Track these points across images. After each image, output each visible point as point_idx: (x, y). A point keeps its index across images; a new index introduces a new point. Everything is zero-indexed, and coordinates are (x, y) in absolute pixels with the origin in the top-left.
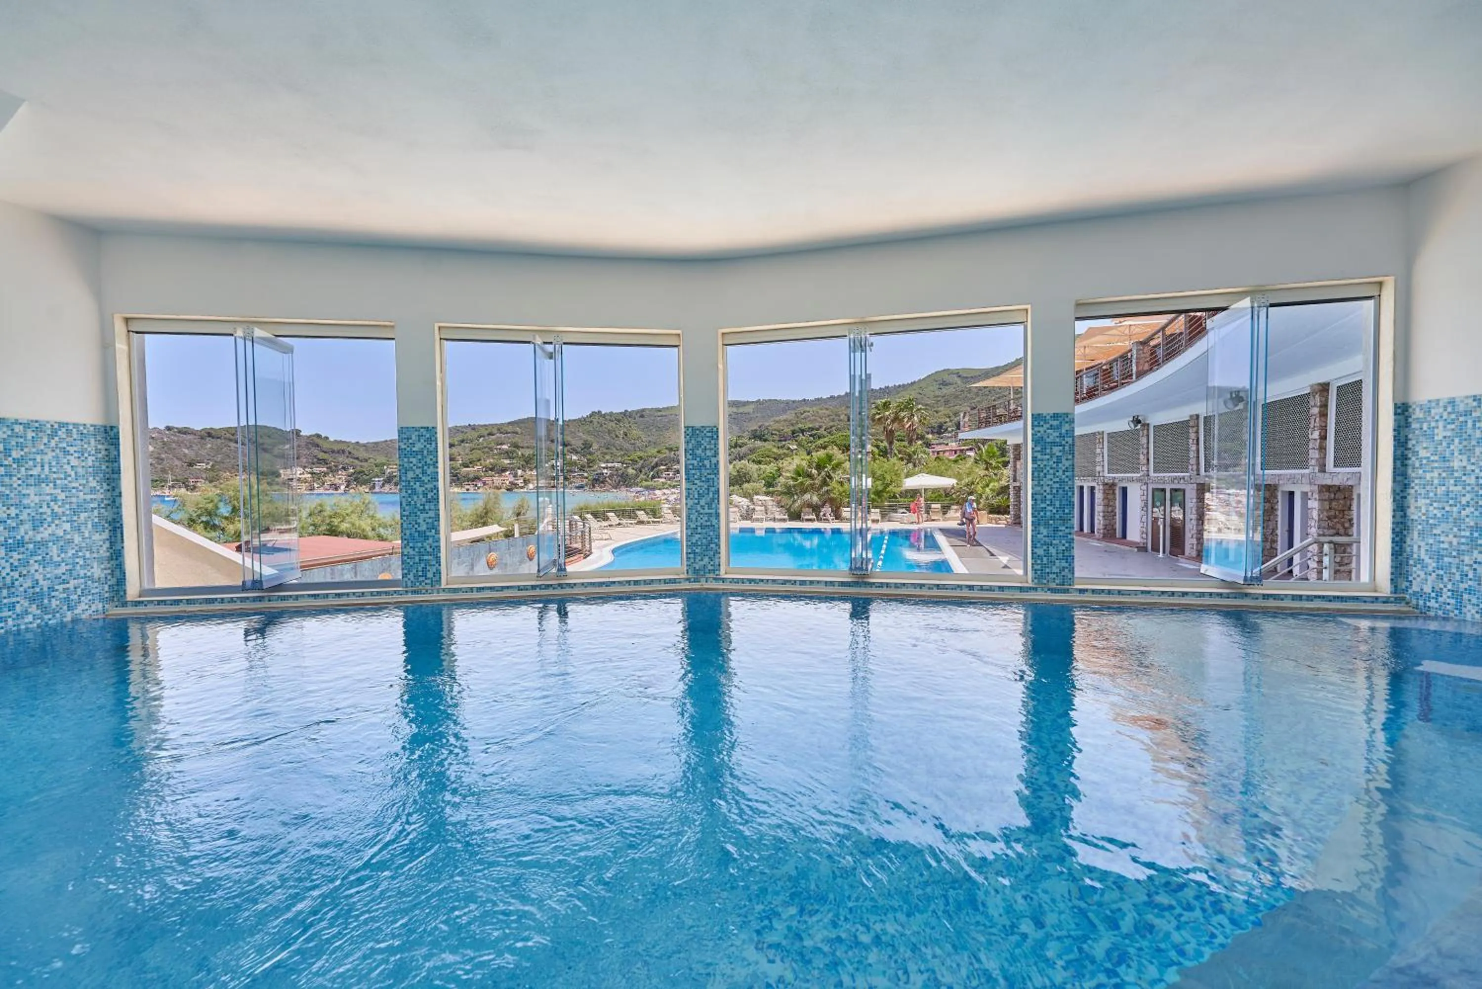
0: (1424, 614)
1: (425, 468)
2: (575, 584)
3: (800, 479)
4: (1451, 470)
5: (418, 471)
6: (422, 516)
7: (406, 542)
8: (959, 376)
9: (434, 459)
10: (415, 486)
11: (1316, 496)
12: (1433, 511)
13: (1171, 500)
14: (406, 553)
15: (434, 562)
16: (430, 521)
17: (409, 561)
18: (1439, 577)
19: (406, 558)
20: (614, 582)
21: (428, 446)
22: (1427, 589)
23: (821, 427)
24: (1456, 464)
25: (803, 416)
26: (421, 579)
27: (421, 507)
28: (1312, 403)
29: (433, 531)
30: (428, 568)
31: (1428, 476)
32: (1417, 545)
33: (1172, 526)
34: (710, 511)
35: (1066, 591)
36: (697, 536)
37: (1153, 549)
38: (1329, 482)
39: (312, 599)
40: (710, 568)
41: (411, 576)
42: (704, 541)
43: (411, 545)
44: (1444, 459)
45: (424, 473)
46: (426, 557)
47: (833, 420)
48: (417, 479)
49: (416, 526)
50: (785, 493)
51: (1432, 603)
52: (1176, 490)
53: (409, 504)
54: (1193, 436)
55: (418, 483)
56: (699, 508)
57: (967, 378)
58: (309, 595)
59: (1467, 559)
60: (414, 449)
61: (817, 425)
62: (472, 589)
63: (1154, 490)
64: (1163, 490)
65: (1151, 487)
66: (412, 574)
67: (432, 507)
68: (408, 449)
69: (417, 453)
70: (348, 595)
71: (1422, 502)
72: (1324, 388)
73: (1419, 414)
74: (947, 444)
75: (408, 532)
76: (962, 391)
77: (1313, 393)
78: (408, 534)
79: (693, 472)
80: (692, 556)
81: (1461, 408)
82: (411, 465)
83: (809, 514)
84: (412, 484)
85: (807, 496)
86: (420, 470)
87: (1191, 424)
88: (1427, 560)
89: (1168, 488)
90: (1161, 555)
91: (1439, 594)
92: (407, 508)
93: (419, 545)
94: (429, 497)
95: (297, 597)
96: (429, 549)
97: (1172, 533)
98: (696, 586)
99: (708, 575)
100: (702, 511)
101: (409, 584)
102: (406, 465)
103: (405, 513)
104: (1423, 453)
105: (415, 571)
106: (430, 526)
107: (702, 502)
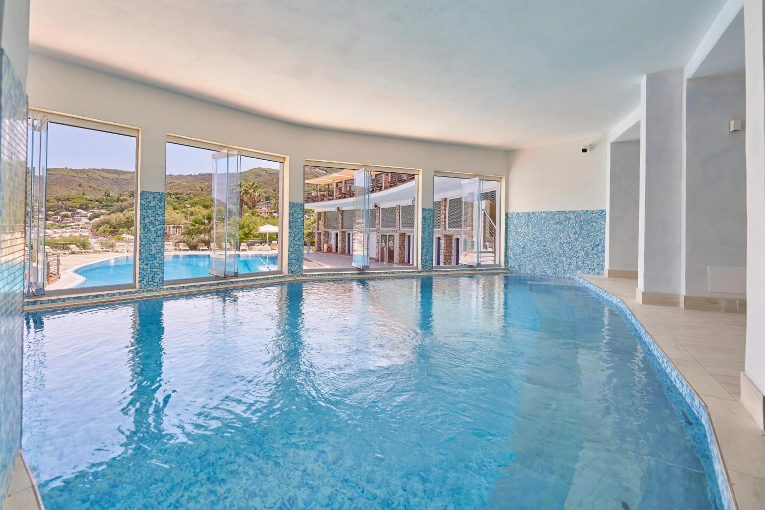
0: (512, 272)
1: (157, 216)
2: (239, 281)
3: (197, 226)
4: (518, 232)
5: (152, 218)
6: (153, 245)
7: (142, 261)
8: (267, 172)
9: (163, 212)
10: (149, 227)
11: (443, 238)
12: (514, 244)
13: (389, 240)
14: (142, 268)
15: (159, 273)
16: (158, 248)
17: (143, 272)
18: (515, 262)
19: (141, 271)
20: (257, 279)
21: (159, 204)
22: (513, 265)
23: (183, 193)
24: (519, 231)
25: (170, 185)
26: (151, 283)
27: (153, 240)
28: (441, 205)
29: (160, 254)
30: (156, 276)
31: (513, 233)
32: (510, 253)
33: (389, 250)
34: (300, 243)
35: (431, 271)
36: (294, 255)
37: (381, 261)
38: (448, 234)
39: (76, 300)
40: (299, 270)
41: (144, 282)
42: (296, 257)
43: (145, 262)
44: (516, 229)
45: (156, 219)
46: (154, 270)
47: (192, 190)
48: (151, 223)
49: (149, 251)
50: (186, 234)
51: (514, 269)
52: (391, 236)
53: (145, 238)
54: (398, 214)
55: (152, 226)
56: (295, 242)
57: (270, 173)
58: (74, 298)
59: (522, 256)
60: (150, 205)
61: (180, 192)
62: (184, 287)
63: (382, 235)
64: (386, 235)
65: (380, 234)
66: (145, 280)
67: (160, 240)
68: (146, 205)
69: (152, 207)
70: (103, 295)
71: (511, 241)
72: (445, 200)
73: (510, 216)
74: (261, 209)
75: (144, 255)
76: (268, 180)
77: (442, 201)
78: (144, 256)
79: (293, 224)
80: (291, 264)
81: (520, 215)
82: (148, 214)
83: (203, 246)
84: (148, 226)
85: (202, 236)
86: (154, 218)
87: (397, 208)
88: (513, 257)
89: (387, 235)
90: (385, 263)
91: (515, 266)
92: (144, 240)
93: (151, 262)
94: (159, 234)
95: (64, 300)
96: (157, 265)
97: (389, 254)
98: (293, 279)
99: (298, 274)
100: (296, 243)
101: (143, 286)
102: (144, 214)
103: (142, 243)
104: (511, 227)
105: (147, 278)
106: (158, 251)
107: (296, 239)
